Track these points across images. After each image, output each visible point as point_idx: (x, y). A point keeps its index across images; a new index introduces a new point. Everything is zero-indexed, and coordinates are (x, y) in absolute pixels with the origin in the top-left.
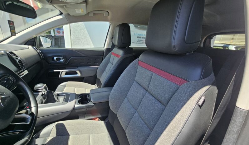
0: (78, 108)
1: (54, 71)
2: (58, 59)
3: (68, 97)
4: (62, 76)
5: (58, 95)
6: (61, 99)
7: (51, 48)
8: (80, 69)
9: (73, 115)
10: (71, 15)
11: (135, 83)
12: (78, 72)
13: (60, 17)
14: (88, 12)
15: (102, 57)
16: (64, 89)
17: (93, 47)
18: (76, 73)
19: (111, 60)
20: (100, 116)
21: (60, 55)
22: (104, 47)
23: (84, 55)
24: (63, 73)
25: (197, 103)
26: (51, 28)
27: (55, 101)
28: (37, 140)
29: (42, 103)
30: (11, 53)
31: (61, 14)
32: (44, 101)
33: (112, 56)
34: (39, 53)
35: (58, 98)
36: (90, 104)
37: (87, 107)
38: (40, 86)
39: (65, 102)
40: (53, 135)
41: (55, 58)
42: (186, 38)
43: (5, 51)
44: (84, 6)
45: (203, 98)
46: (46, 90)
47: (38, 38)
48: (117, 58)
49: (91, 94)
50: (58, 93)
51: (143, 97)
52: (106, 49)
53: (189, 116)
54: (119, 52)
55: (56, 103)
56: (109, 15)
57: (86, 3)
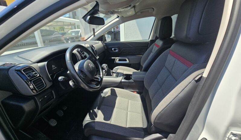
0: (124, 82)
1: (112, 58)
2: (115, 50)
3: (118, 75)
4: (117, 62)
5: (113, 72)
6: (115, 75)
7: (111, 42)
8: (129, 57)
9: (120, 85)
10: (124, 17)
11: (164, 67)
12: (127, 60)
13: (118, 19)
14: (136, 12)
15: (147, 47)
16: (117, 70)
17: (141, 39)
18: (126, 60)
19: (153, 51)
20: (137, 91)
21: (116, 46)
22: (149, 39)
23: (132, 46)
24: (117, 60)
25: (194, 78)
26: (112, 28)
27: (111, 76)
28: (102, 94)
29: (105, 75)
31: (118, 17)
32: (106, 74)
33: (155, 46)
34: (104, 46)
35: (112, 74)
36: (131, 81)
37: (129, 82)
38: (105, 65)
39: (116, 77)
40: (109, 94)
41: (113, 49)
42: (199, 30)
43: (90, 45)
44: (133, 9)
45: (200, 76)
46: (107, 68)
47: (104, 36)
48: (157, 48)
49: (133, 74)
50: (114, 71)
51: (167, 77)
52: (150, 40)
53: (186, 87)
54: (160, 43)
55: (112, 76)
56: (154, 11)
57: (134, 7)
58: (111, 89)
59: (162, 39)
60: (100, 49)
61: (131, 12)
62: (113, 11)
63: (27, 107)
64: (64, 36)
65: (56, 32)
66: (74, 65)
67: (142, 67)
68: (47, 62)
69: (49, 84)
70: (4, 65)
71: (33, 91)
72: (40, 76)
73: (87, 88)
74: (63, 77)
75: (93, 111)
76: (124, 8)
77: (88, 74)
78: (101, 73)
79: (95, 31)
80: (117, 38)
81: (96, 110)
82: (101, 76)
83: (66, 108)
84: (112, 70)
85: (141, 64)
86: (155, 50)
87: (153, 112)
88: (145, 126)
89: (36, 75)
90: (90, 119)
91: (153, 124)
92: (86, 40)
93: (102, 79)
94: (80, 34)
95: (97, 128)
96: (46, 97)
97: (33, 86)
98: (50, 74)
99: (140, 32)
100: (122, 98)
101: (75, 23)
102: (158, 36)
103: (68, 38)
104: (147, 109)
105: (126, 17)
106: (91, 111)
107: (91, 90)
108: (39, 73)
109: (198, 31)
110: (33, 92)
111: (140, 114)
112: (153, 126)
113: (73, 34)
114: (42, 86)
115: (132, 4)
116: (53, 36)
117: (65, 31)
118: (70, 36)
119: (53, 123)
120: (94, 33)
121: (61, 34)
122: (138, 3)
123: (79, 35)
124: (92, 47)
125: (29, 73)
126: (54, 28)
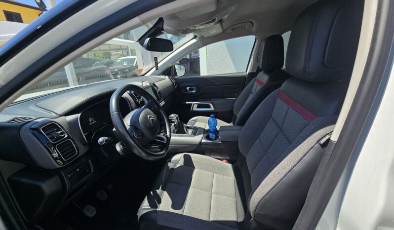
0: (205, 144)
1: (187, 103)
3: (196, 131)
4: (194, 109)
5: (188, 128)
6: (190, 131)
7: (185, 77)
8: (213, 101)
9: (200, 149)
10: (205, 37)
11: (271, 120)
12: (211, 105)
13: (195, 41)
14: (224, 29)
15: (243, 85)
16: (195, 123)
18: (209, 107)
19: (253, 90)
20: (228, 158)
21: (192, 84)
22: (246, 71)
23: (219, 84)
24: (195, 106)
25: (319, 141)
26: (187, 54)
27: (184, 133)
28: (169, 163)
29: (174, 133)
30: (154, 85)
31: (195, 37)
32: (176, 131)
33: (256, 83)
34: (173, 83)
35: (187, 130)
36: (217, 141)
37: (214, 144)
38: (173, 116)
39: (193, 135)
40: (181, 163)
41: (188, 88)
42: (325, 60)
43: (150, 84)
44: (218, 25)
45: (327, 137)
46: (178, 121)
47: (174, 67)
48: (259, 87)
49: (220, 130)
50: (188, 126)
51: (276, 137)
52: (249, 73)
53: (305, 155)
54: (263, 78)
55: (186, 134)
56: (253, 26)
57: (221, 21)
58: (185, 155)
59: (267, 72)
60: (166, 89)
61: (216, 29)
62: (187, 29)
63: (48, 187)
64: (111, 67)
65: (98, 60)
66: (124, 118)
67: (236, 117)
68: (80, 114)
69: (83, 150)
70: (13, 120)
71: (58, 161)
72: (69, 137)
73: (144, 155)
74: (106, 138)
75: (155, 193)
76: (204, 24)
77: (146, 132)
78: (168, 130)
79: (159, 61)
80: (195, 68)
81: (159, 191)
82: (168, 134)
83: (111, 187)
84: (186, 124)
85: (234, 113)
86: (257, 91)
87: (253, 196)
88: (241, 219)
89: (63, 135)
90: (150, 206)
91: (252, 216)
92: (144, 75)
93: (169, 139)
94: (136, 64)
95: (160, 222)
96: (78, 170)
97: (57, 154)
98: (84, 133)
99: (233, 59)
100: (203, 171)
101: (127, 47)
102: (261, 66)
103: (116, 70)
104: (245, 188)
105: (209, 37)
106: (152, 193)
107: (151, 159)
108: (67, 132)
109: (323, 61)
110: (58, 163)
111: (232, 198)
112: (254, 219)
113: (125, 64)
114: (73, 153)
115: (216, 18)
116: (93, 68)
117: (113, 58)
118: (120, 67)
119: (90, 212)
120: (157, 64)
121: (105, 64)
122: (227, 16)
123: (134, 65)
124: (153, 86)
125: (51, 132)
126: (95, 55)
